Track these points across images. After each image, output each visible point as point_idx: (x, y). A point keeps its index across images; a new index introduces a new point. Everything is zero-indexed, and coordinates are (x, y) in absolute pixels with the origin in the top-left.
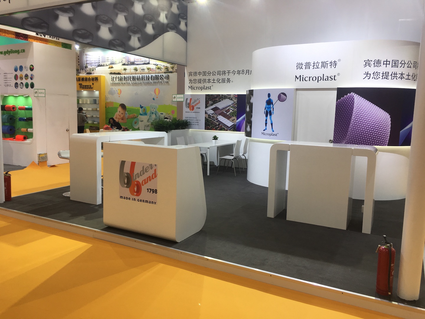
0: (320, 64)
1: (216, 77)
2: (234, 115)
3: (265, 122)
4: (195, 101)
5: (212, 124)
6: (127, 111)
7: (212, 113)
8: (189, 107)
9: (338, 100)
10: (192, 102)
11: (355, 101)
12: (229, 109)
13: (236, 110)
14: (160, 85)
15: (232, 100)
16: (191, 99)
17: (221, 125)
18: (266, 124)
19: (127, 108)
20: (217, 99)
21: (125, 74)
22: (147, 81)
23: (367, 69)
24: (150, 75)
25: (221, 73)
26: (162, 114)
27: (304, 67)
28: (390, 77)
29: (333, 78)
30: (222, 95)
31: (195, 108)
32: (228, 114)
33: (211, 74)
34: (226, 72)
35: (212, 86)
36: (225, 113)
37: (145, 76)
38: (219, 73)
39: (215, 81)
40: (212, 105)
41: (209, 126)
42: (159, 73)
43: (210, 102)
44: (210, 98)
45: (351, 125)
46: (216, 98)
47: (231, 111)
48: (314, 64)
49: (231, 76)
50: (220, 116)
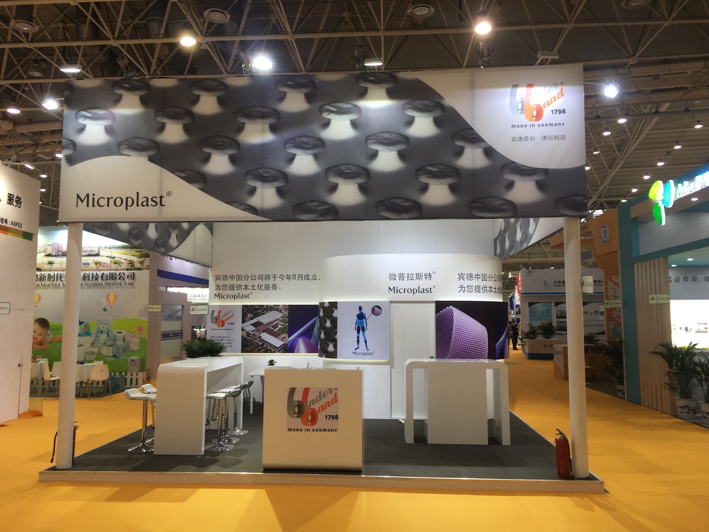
0: (415, 276)
1: (257, 282)
2: (284, 332)
3: (356, 339)
4: (226, 314)
5: (252, 344)
6: (51, 330)
7: (252, 330)
8: (216, 322)
9: (438, 314)
10: (221, 316)
11: (455, 314)
12: (277, 324)
13: (287, 324)
14: (117, 288)
15: (281, 312)
16: (220, 312)
17: (265, 345)
18: (358, 342)
19: (50, 324)
20: (260, 311)
21: (50, 271)
24: (100, 273)
25: (264, 277)
26: (120, 333)
27: (397, 278)
28: (481, 291)
29: (429, 290)
30: (267, 306)
31: (226, 323)
32: (275, 330)
33: (250, 279)
34: (270, 277)
35: (251, 293)
36: (272, 329)
37: (91, 274)
38: (261, 277)
39: (255, 288)
40: (252, 319)
41: (249, 347)
42: (117, 270)
43: (249, 315)
44: (249, 310)
45: (453, 339)
46: (258, 309)
47: (280, 326)
48: (408, 275)
49: (278, 282)
50: (265, 333)
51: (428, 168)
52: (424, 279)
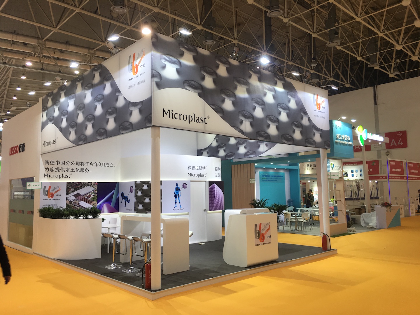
0: (199, 168)
1: (75, 167)
2: (95, 200)
3: (175, 202)
4: (55, 188)
7: (74, 199)
9: (210, 187)
10: (51, 190)
11: (216, 188)
13: (96, 195)
15: (93, 187)
16: (50, 187)
18: (176, 203)
23: (216, 172)
27: (192, 168)
29: (205, 175)
30: (84, 183)
31: (55, 195)
33: (70, 164)
34: (84, 163)
35: (71, 174)
36: (87, 198)
38: (78, 163)
39: (74, 171)
40: (73, 192)
43: (71, 189)
44: (72, 186)
46: (78, 185)
47: (92, 196)
49: (89, 167)
50: (82, 201)
52: (202, 169)
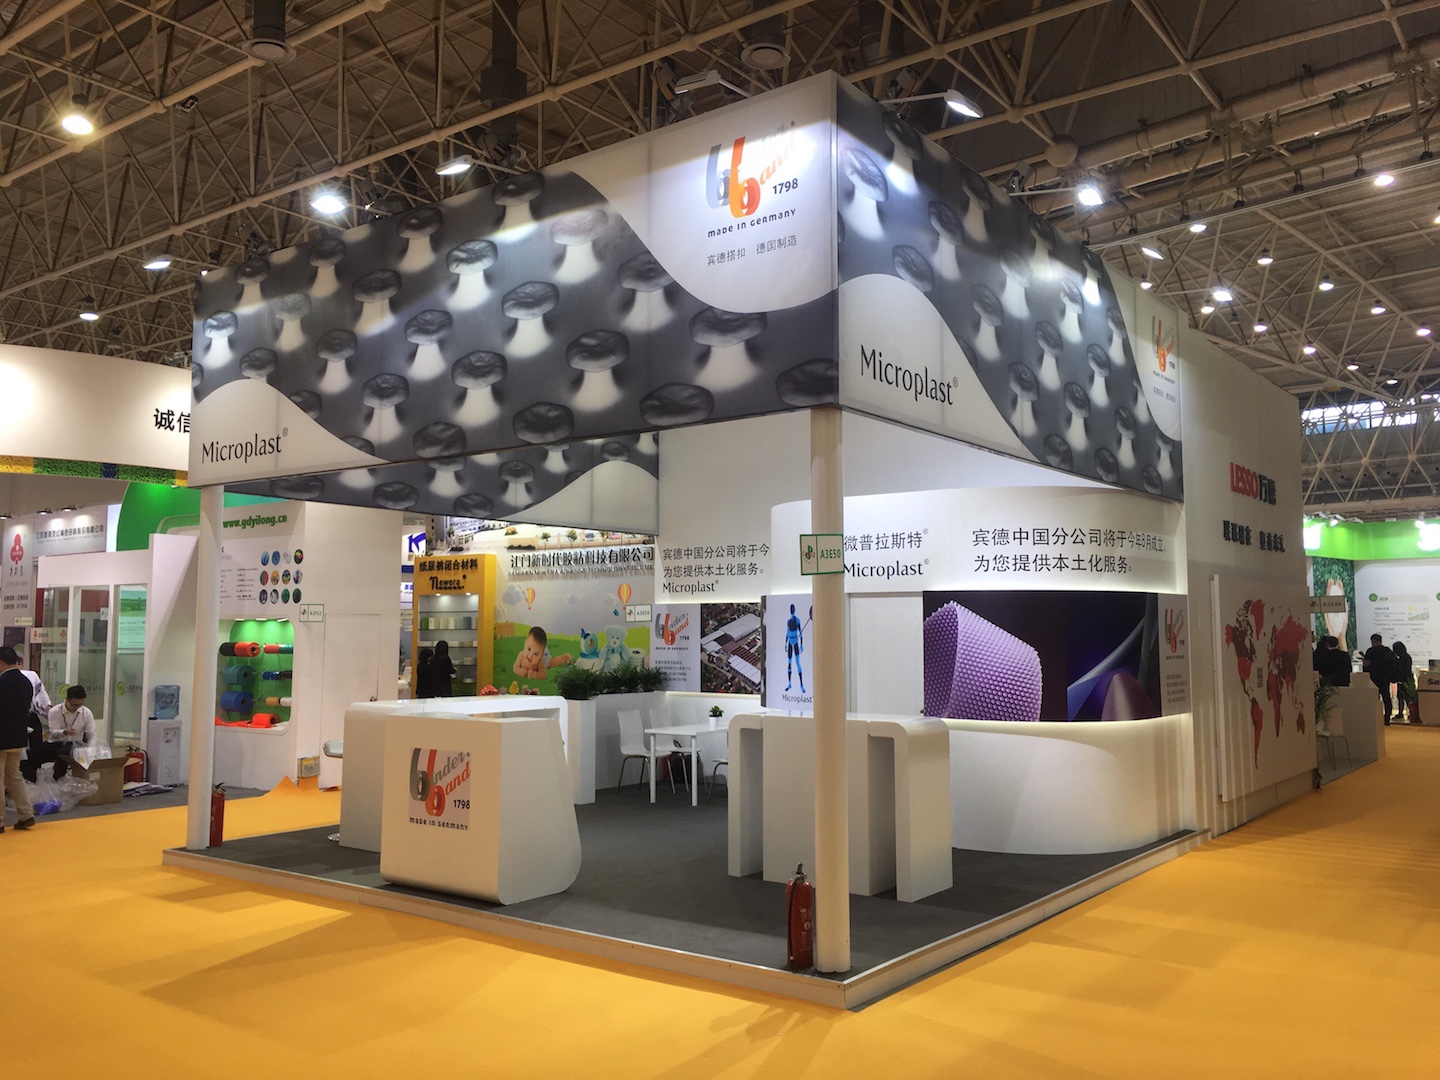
0: (890, 540)
1: (725, 561)
3: (787, 670)
4: (678, 620)
5: (716, 677)
6: (549, 647)
7: (716, 650)
8: (663, 635)
9: (927, 619)
10: (670, 623)
11: (960, 620)
12: (754, 639)
14: (631, 575)
16: (668, 616)
17: (737, 680)
18: (790, 673)
19: (548, 638)
20: (728, 615)
21: (545, 549)
22: (599, 566)
23: (981, 549)
24: (607, 551)
25: (737, 550)
26: (638, 652)
27: (859, 546)
28: (1032, 566)
29: (917, 569)
30: (739, 605)
31: (677, 637)
32: (752, 651)
33: (714, 554)
34: (746, 549)
35: (717, 582)
36: (747, 648)
37: (596, 552)
38: (731, 551)
39: (722, 571)
40: (716, 629)
41: (711, 682)
42: (630, 544)
43: (711, 622)
44: (711, 613)
45: (957, 673)
46: (725, 611)
47: (759, 643)
48: (878, 538)
49: (758, 558)
50: (736, 657)
51: (585, 341)
52: (907, 545)
